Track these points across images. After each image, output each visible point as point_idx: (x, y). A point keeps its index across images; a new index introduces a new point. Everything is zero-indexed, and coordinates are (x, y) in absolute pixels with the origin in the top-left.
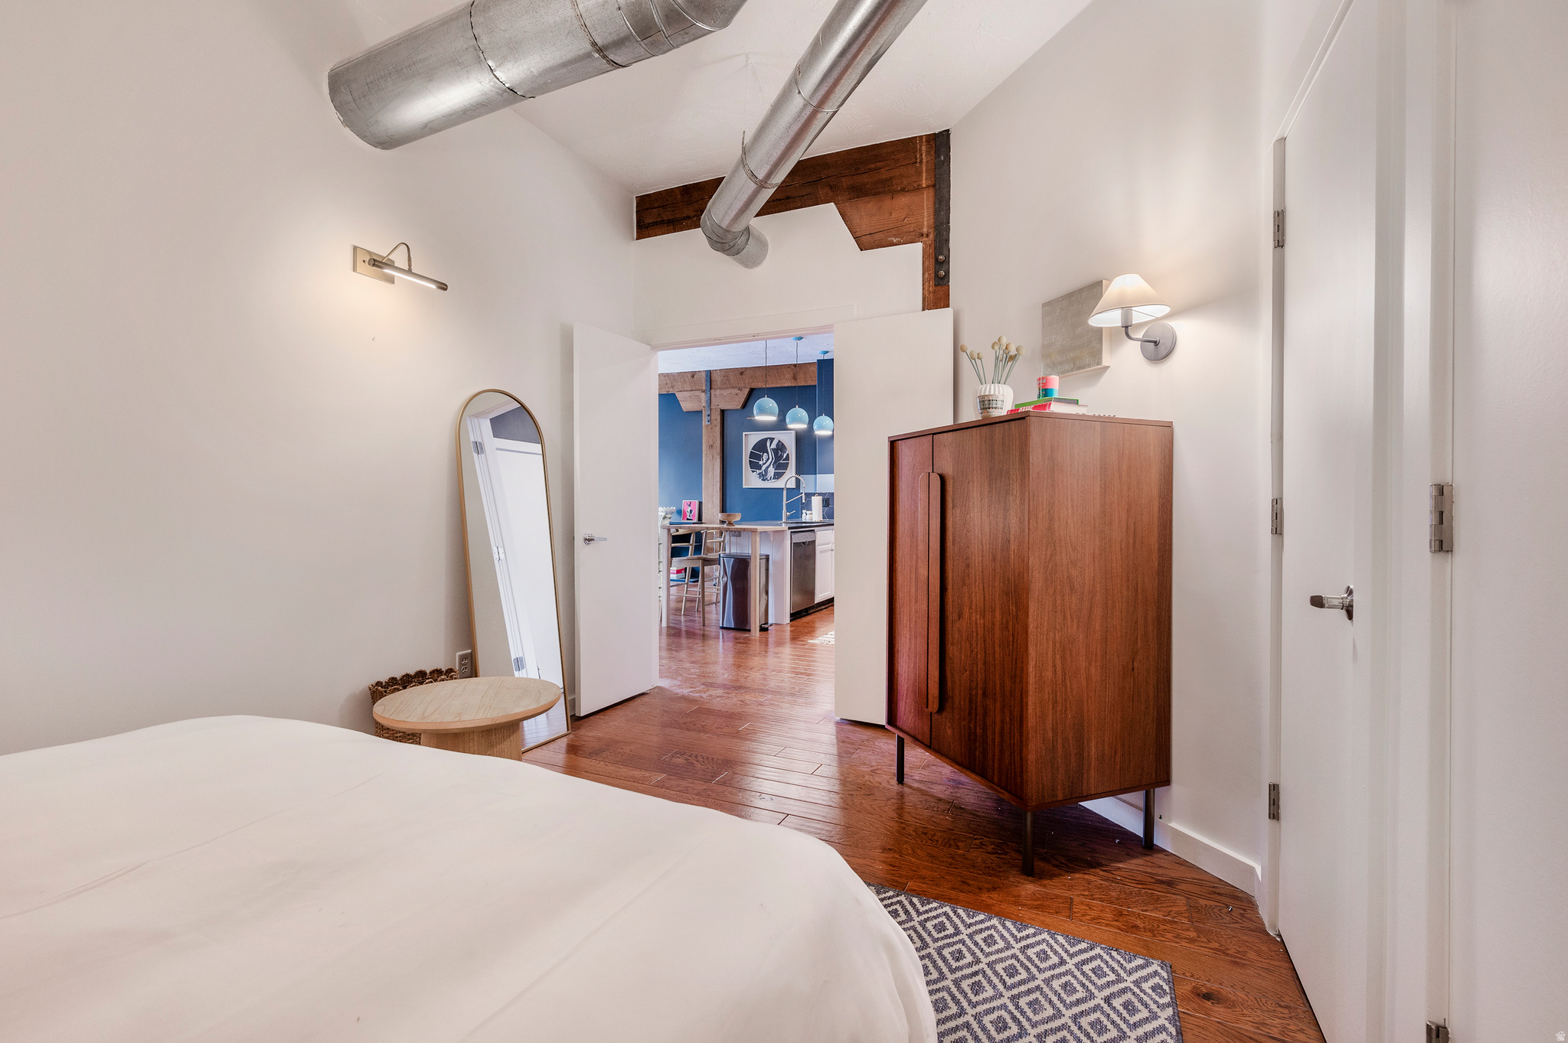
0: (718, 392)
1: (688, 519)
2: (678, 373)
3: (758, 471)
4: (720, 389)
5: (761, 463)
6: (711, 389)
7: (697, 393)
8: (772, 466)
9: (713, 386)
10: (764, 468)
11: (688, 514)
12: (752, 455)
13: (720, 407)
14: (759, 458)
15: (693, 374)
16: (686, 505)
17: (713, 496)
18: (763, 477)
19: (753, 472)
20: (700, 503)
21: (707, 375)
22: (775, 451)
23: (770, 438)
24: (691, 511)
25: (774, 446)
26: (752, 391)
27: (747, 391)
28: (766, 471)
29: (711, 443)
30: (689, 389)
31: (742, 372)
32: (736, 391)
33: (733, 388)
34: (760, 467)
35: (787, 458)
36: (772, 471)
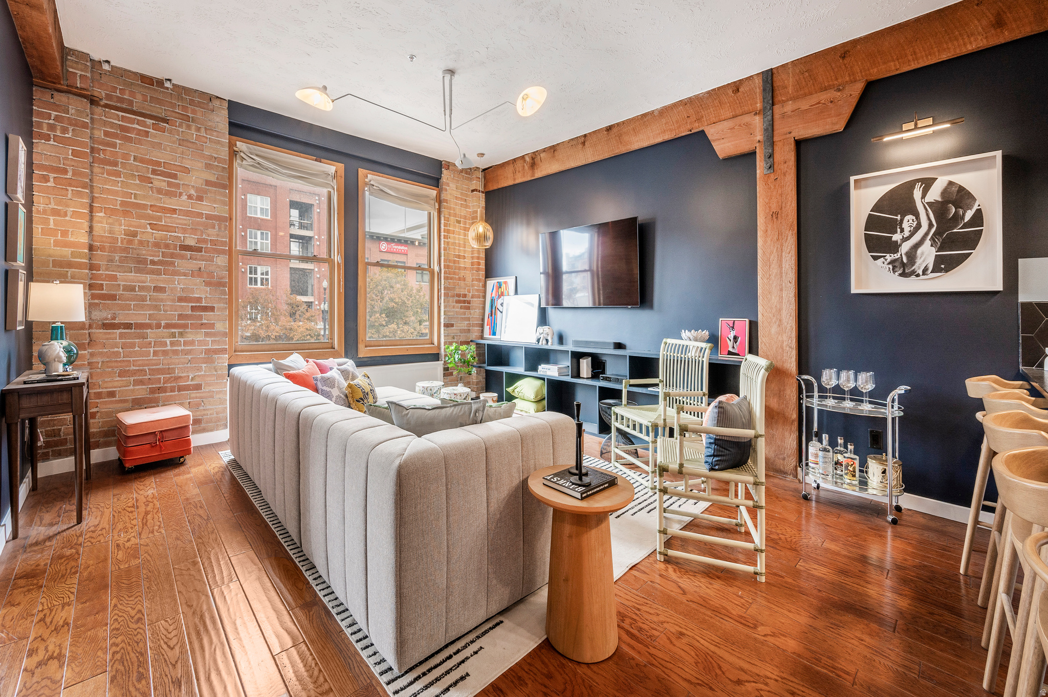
0: (789, 107)
1: (730, 353)
2: (708, 92)
3: (889, 257)
4: (794, 99)
5: (897, 237)
6: (773, 104)
7: (747, 119)
8: (928, 242)
9: (776, 100)
10: (905, 247)
11: (730, 344)
12: (872, 223)
13: (793, 135)
14: (893, 226)
15: (736, 87)
16: (725, 326)
17: (780, 310)
18: (905, 268)
19: (875, 258)
20: (753, 326)
21: (765, 81)
22: (939, 209)
23: (922, 181)
24: (735, 338)
25: (935, 194)
26: (871, 86)
27: (857, 89)
28: (912, 254)
29: (774, 208)
30: (730, 114)
31: (845, 51)
32: (832, 94)
33: (825, 89)
34: (894, 248)
35: (978, 218)
36: (928, 254)
